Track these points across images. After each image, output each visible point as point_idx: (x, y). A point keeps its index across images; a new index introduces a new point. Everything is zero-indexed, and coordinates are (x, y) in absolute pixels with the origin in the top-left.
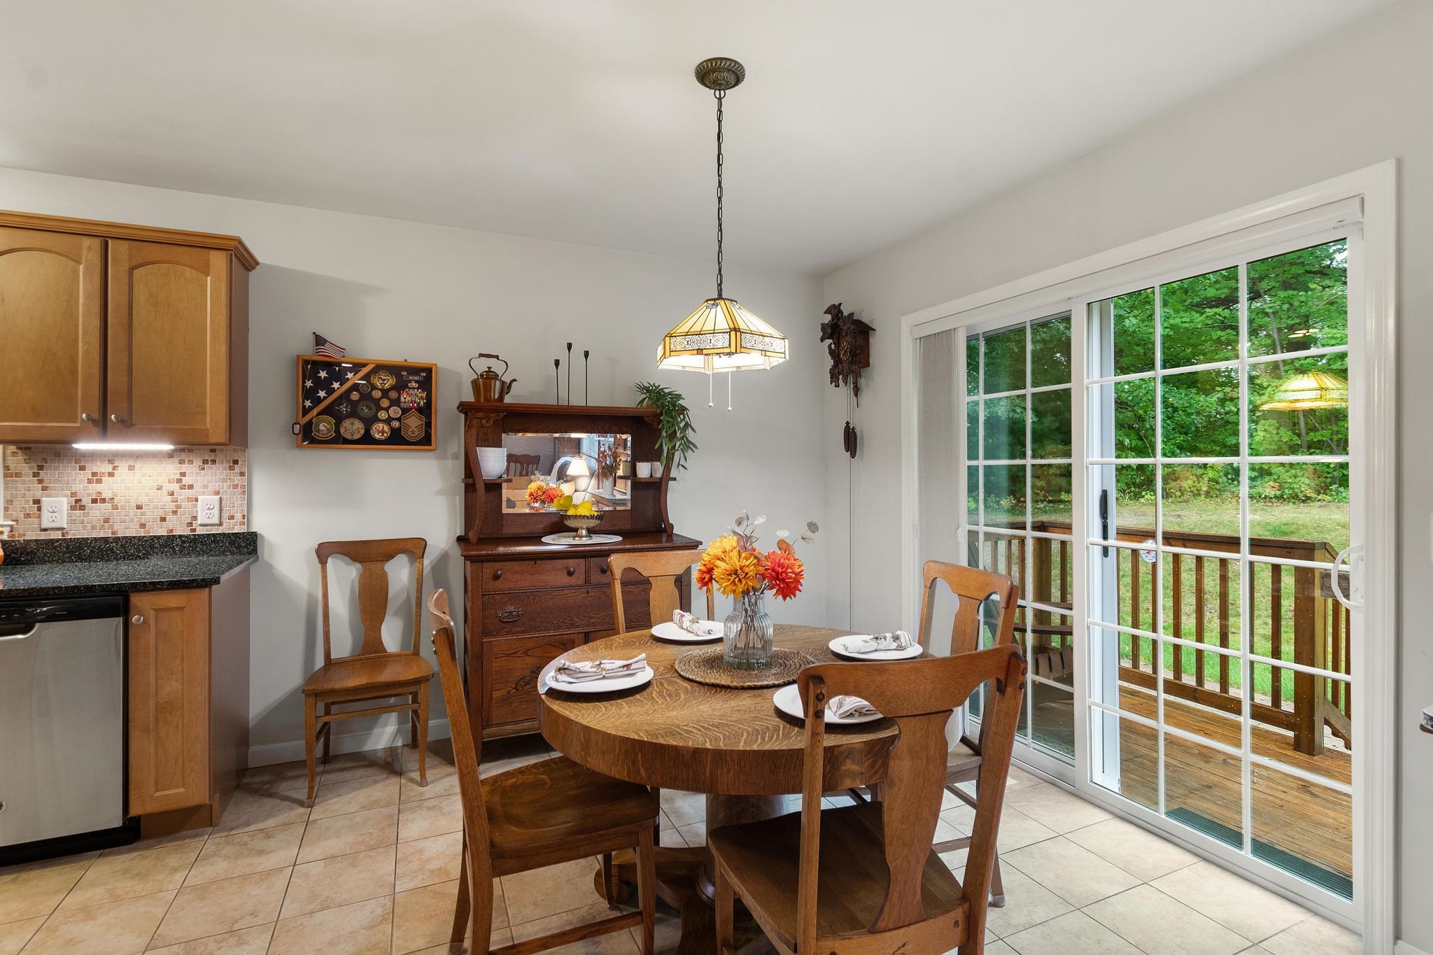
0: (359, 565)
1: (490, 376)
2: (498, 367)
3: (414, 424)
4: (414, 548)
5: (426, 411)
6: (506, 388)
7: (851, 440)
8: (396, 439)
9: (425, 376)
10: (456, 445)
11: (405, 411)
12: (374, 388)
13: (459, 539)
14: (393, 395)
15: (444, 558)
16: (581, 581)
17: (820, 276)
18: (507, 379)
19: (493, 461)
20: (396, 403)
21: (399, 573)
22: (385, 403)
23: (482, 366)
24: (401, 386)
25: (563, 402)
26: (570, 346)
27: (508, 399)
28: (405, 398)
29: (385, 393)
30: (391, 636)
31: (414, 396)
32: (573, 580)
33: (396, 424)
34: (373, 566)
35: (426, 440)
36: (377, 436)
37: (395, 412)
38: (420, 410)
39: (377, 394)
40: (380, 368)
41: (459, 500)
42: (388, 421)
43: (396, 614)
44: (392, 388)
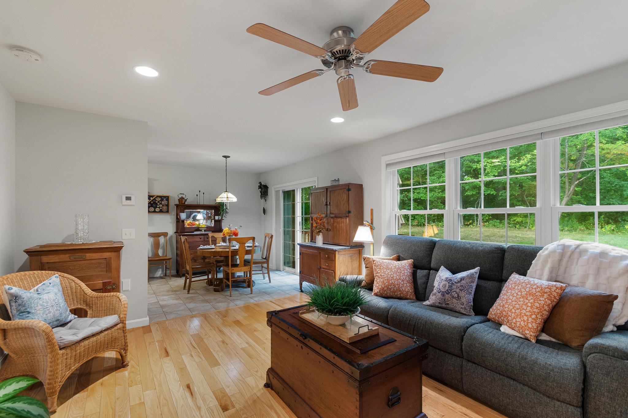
0: (153, 238)
1: (182, 198)
2: (184, 196)
3: (165, 208)
4: (165, 234)
5: (168, 205)
6: (186, 200)
7: (264, 211)
8: (161, 211)
9: (167, 198)
10: (174, 213)
11: (163, 205)
12: (156, 200)
13: (175, 232)
14: (160, 202)
15: (172, 237)
16: (203, 240)
17: (259, 174)
18: (186, 199)
19: (183, 216)
20: (161, 204)
21: (162, 240)
22: (158, 204)
23: (180, 196)
24: (162, 200)
25: (198, 204)
26: (200, 191)
27: (186, 203)
28: (163, 202)
29: (159, 202)
30: (160, 252)
31: (165, 202)
32: (201, 240)
33: (161, 208)
34: (156, 238)
35: (167, 212)
36: (157, 211)
37: (161, 206)
38: (166, 205)
39: (157, 202)
40: (157, 196)
41: (175, 224)
42: (159, 207)
43: (161, 248)
44: (160, 201)
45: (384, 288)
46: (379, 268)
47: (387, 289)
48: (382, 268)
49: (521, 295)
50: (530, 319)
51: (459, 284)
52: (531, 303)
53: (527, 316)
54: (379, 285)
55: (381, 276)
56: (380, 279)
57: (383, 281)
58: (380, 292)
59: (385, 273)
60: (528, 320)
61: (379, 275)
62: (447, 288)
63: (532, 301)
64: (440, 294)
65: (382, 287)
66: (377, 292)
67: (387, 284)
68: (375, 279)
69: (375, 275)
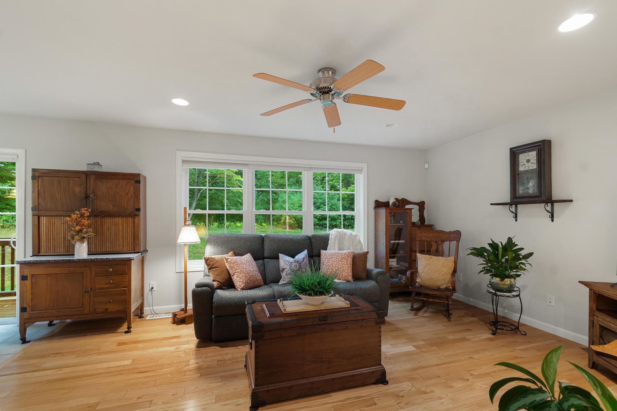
45: (247, 281)
46: (236, 265)
47: (250, 281)
48: (238, 264)
49: (339, 260)
50: (349, 271)
51: (304, 263)
52: (346, 263)
53: (347, 270)
54: (243, 280)
55: (241, 271)
56: (242, 274)
57: (245, 275)
58: (245, 286)
59: (243, 268)
60: (348, 272)
61: (239, 271)
62: (298, 267)
63: (345, 262)
64: (294, 273)
65: (246, 280)
66: (244, 286)
67: (248, 276)
68: (235, 276)
69: (234, 272)
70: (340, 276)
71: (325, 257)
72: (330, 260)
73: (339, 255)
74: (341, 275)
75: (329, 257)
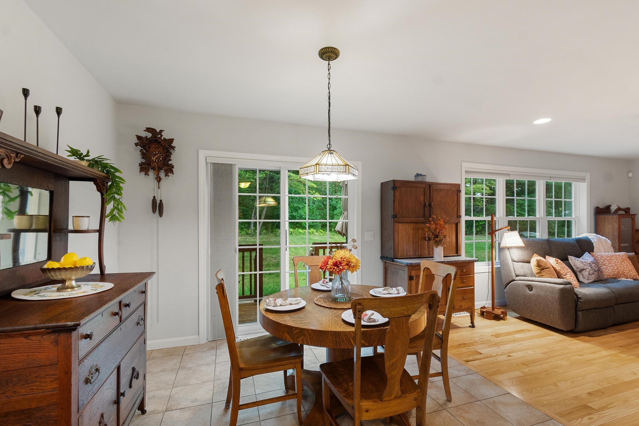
49: (620, 261)
64: (596, 273)
68: (568, 275)
69: (566, 272)
70: (628, 276)
71: (603, 258)
72: (611, 261)
73: (618, 256)
74: (629, 274)
75: (608, 259)
